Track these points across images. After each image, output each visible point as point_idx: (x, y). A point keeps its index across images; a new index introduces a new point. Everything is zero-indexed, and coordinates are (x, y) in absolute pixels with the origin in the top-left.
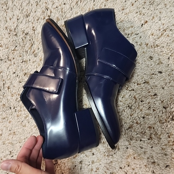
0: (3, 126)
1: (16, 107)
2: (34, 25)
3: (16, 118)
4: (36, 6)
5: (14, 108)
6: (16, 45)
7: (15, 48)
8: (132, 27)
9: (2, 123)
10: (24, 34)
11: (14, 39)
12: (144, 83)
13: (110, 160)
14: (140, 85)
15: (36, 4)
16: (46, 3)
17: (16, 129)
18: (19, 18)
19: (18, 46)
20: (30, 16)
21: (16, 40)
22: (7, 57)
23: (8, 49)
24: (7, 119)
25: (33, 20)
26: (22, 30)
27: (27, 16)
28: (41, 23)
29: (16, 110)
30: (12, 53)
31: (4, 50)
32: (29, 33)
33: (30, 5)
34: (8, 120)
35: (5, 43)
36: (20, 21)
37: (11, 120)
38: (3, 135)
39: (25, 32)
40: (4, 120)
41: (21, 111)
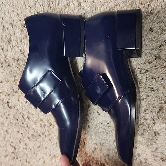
0: (42, 154)
1: (45, 133)
2: (20, 48)
3: (50, 142)
4: (12, 27)
5: (43, 134)
6: (14, 75)
7: (15, 78)
8: (117, 5)
9: (40, 152)
10: (16, 61)
11: (10, 70)
12: (155, 59)
13: (154, 147)
14: (152, 64)
15: (11, 26)
16: (20, 20)
17: (55, 152)
18: (2, 48)
19: (16, 75)
20: (12, 41)
21: (11, 71)
22: (12, 90)
23: (9, 83)
24: (41, 146)
25: (17, 44)
26: (12, 58)
27: (9, 42)
28: (26, 43)
29: (45, 135)
30: (15, 84)
31: (6, 85)
32: (20, 58)
33: (6, 29)
34: (43, 147)
35: (4, 78)
36: (5, 49)
37: (46, 146)
38: (46, 162)
39: (16, 58)
40: (40, 148)
41: (50, 134)
